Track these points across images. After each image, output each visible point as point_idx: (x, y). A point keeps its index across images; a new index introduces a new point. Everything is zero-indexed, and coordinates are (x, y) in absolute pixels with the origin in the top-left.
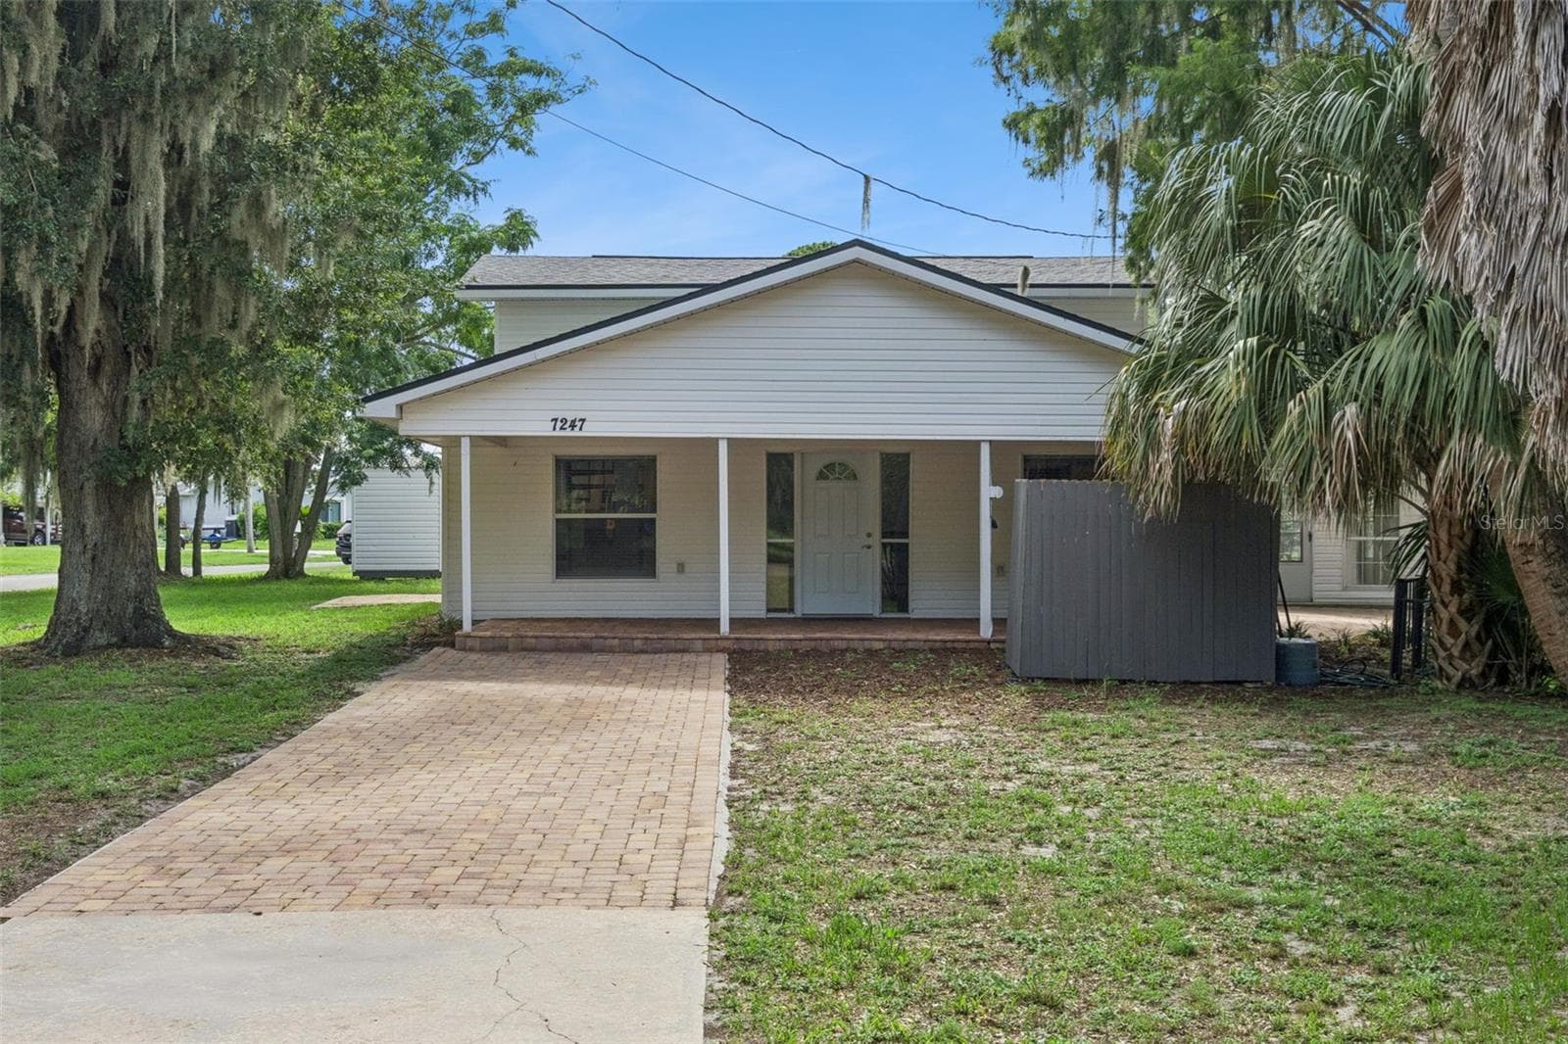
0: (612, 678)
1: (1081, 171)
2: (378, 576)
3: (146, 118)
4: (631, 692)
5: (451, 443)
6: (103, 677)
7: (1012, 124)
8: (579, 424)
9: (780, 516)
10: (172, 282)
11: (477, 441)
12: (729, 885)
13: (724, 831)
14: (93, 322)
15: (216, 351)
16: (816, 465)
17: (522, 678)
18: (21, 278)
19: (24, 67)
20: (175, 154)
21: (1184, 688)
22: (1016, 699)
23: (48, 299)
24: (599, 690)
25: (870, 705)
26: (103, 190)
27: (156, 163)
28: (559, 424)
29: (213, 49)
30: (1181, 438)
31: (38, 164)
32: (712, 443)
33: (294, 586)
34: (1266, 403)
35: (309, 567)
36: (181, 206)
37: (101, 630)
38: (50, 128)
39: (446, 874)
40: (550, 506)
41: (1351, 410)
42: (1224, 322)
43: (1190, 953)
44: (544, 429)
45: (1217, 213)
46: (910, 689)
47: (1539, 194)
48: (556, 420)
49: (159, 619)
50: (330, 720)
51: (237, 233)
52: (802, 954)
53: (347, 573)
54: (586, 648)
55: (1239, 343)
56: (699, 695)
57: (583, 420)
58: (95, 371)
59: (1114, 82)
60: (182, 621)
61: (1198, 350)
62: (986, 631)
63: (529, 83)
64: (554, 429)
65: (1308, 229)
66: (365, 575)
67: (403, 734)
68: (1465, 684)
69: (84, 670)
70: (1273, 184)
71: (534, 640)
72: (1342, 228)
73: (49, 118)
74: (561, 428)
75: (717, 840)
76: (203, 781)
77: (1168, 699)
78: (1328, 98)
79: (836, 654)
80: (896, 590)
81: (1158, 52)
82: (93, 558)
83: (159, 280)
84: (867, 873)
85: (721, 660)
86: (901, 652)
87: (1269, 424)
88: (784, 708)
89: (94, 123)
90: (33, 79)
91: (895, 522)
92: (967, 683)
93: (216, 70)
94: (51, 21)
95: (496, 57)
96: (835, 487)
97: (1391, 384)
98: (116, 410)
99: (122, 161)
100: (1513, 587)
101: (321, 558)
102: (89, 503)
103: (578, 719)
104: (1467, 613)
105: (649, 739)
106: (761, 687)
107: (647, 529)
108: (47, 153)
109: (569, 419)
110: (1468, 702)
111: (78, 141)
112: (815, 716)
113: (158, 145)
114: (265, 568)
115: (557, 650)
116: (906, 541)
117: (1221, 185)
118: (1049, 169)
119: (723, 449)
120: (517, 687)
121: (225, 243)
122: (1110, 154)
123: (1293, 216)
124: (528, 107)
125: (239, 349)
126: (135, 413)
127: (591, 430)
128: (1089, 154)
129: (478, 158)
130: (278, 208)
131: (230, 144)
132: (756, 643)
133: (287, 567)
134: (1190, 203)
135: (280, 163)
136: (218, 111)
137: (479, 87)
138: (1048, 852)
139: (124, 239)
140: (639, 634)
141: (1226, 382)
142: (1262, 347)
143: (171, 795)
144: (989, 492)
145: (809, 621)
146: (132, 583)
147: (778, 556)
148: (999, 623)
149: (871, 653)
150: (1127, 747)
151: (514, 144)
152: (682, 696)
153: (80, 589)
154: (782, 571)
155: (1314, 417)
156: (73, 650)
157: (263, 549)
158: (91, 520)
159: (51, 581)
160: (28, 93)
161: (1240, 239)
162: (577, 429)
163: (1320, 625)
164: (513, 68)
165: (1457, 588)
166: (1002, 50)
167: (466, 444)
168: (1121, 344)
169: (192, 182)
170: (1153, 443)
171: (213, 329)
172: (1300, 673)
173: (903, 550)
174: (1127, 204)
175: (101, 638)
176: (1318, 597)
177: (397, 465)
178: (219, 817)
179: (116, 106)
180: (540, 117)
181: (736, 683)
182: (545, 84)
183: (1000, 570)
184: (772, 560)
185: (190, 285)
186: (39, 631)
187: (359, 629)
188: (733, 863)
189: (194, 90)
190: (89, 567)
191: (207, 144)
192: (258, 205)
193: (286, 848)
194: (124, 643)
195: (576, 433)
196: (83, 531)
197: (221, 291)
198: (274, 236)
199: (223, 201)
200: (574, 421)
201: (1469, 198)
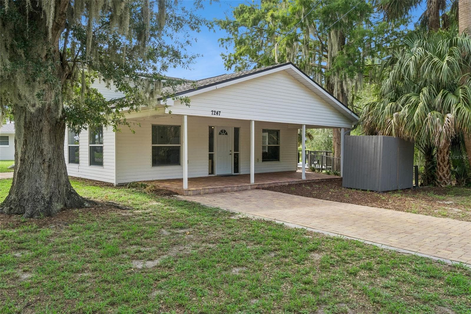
8: (219, 113)
9: (211, 145)
11: (189, 117)
16: (219, 130)
28: (213, 113)
37: (57, 202)
40: (151, 141)
44: (209, 114)
48: (212, 111)
57: (220, 112)
64: (212, 114)
71: (208, 190)
74: (214, 114)
80: (236, 168)
82: (49, 166)
91: (236, 146)
96: (223, 136)
107: (179, 149)
109: (216, 111)
116: (235, 152)
119: (253, 124)
127: (222, 116)
132: (262, 185)
147: (210, 158)
154: (211, 162)
162: (218, 115)
167: (185, 118)
173: (238, 155)
190: (47, 171)
195: (218, 116)
196: (42, 152)
200: (217, 112)
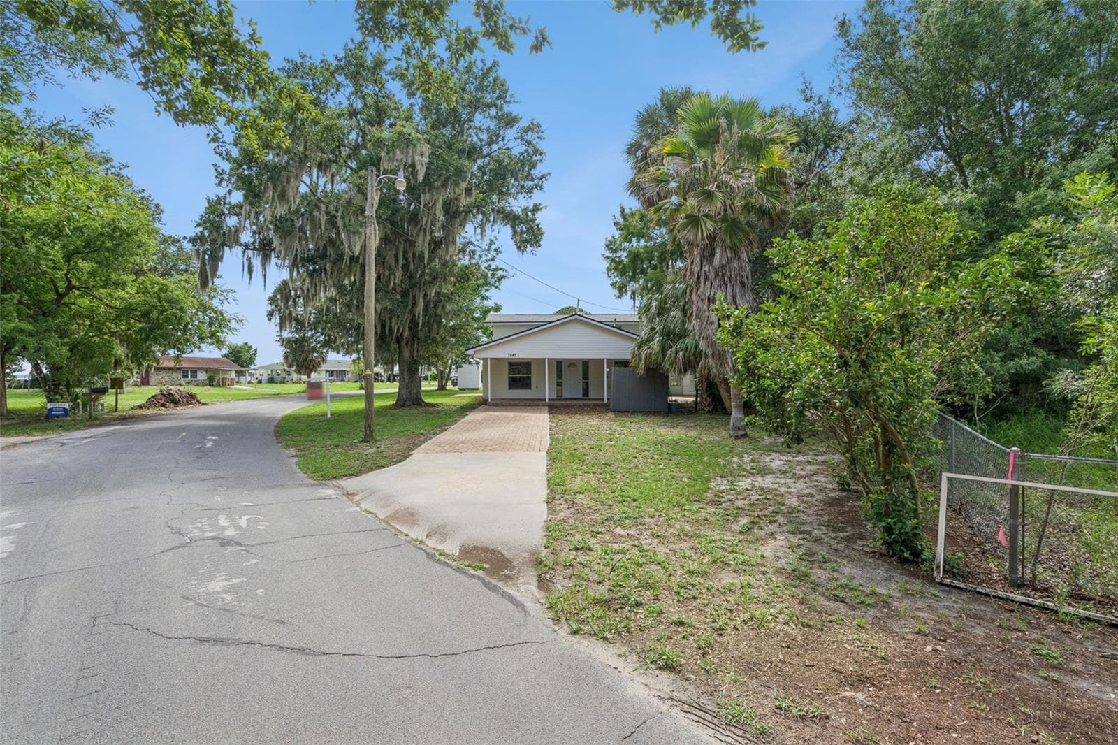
0: (523, 412)
1: (627, 297)
2: (464, 389)
3: (420, 288)
4: (527, 414)
5: (485, 360)
6: (412, 411)
7: (612, 285)
9: (560, 375)
10: (423, 323)
11: (491, 359)
12: (550, 448)
13: (549, 439)
14: (406, 333)
15: (434, 340)
16: (567, 364)
17: (503, 411)
18: (393, 325)
19: (395, 278)
20: (425, 296)
21: (648, 412)
22: (611, 416)
23: (398, 329)
24: (520, 414)
25: (579, 417)
26: (410, 304)
27: (421, 300)
29: (435, 274)
30: (646, 358)
31: (397, 300)
32: (544, 359)
33: (445, 392)
34: (663, 351)
35: (447, 388)
36: (426, 308)
37: (409, 401)
38: (398, 291)
39: (494, 447)
40: (507, 373)
41: (681, 353)
42: (655, 334)
43: (636, 458)
44: (507, 356)
45: (653, 310)
46: (588, 413)
47: (707, 313)
48: (509, 354)
49: (421, 399)
50: (463, 420)
51: (439, 314)
52: (564, 458)
53: (456, 388)
54: (516, 405)
55: (658, 338)
56: (542, 415)
57: (515, 354)
58: (407, 344)
59: (633, 278)
60: (427, 400)
61: (650, 340)
62: (606, 401)
63: (500, 273)
64: (509, 356)
65: (673, 313)
66: (461, 389)
67: (480, 423)
68: (709, 412)
69: (406, 410)
70: (666, 303)
71: (505, 404)
72: (679, 314)
73: (399, 289)
75: (547, 441)
76: (441, 432)
77: (644, 415)
78: (677, 285)
79: (572, 406)
80: (586, 393)
81: (643, 272)
82: (406, 385)
83: (420, 324)
84: (576, 446)
85: (547, 408)
86: (586, 406)
87: (664, 356)
88: (561, 417)
89: (408, 290)
90: (396, 281)
91: (586, 376)
92: (601, 412)
93: (435, 278)
94: (400, 269)
95: (493, 267)
96: (572, 369)
97: (689, 347)
98: (411, 353)
99: (414, 298)
100: (718, 390)
101: (449, 386)
102: (406, 373)
103: (517, 420)
104: (709, 396)
105: (532, 423)
106: (555, 413)
107: (529, 378)
108: (399, 297)
109: (512, 354)
110: (708, 415)
111: (405, 294)
112: (567, 419)
113: (422, 295)
114: (437, 388)
115: (510, 405)
116: (584, 381)
117: (654, 304)
118: (620, 297)
119: (547, 360)
120: (502, 413)
121: (436, 316)
122: (634, 293)
123: (669, 310)
124: (500, 279)
125: (439, 339)
126: (415, 353)
127: (517, 356)
128: (629, 293)
129: (487, 290)
130: (448, 308)
131: (438, 294)
132: (554, 404)
133: (442, 388)
134: (648, 308)
135: (448, 298)
136: (436, 287)
137: (490, 273)
138: (613, 443)
139: (414, 315)
140: (528, 402)
141: (655, 347)
142: (663, 338)
143: (435, 434)
144: (606, 370)
145: (566, 399)
146: (415, 391)
147: (559, 384)
148: (608, 399)
149: (580, 406)
150: (633, 424)
151: (496, 287)
152: (538, 415)
153: (404, 392)
154: (560, 388)
155: (673, 355)
156: (403, 406)
157: (436, 383)
158: (406, 377)
159: (397, 390)
160: (395, 284)
161: (659, 315)
162: (514, 356)
163: (681, 399)
164: (497, 269)
165: (707, 391)
166: (609, 270)
167: (489, 360)
168: (635, 337)
169: (429, 301)
170: (640, 360)
171: (433, 335)
172: (674, 409)
173: (587, 383)
174: (638, 304)
175: (408, 403)
176: (684, 393)
177: (470, 363)
178: (447, 437)
179: (413, 286)
180: (503, 281)
181: (550, 412)
182: (504, 273)
183: (609, 387)
184: (558, 385)
185: (428, 324)
186: (394, 402)
187: (465, 401)
188: (550, 445)
189: (430, 283)
190: (405, 387)
191: (433, 295)
192: (444, 308)
193: (462, 442)
194: (414, 404)
196: (404, 379)
197: (435, 326)
198: (447, 314)
199: (435, 307)
201: (694, 314)
